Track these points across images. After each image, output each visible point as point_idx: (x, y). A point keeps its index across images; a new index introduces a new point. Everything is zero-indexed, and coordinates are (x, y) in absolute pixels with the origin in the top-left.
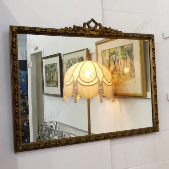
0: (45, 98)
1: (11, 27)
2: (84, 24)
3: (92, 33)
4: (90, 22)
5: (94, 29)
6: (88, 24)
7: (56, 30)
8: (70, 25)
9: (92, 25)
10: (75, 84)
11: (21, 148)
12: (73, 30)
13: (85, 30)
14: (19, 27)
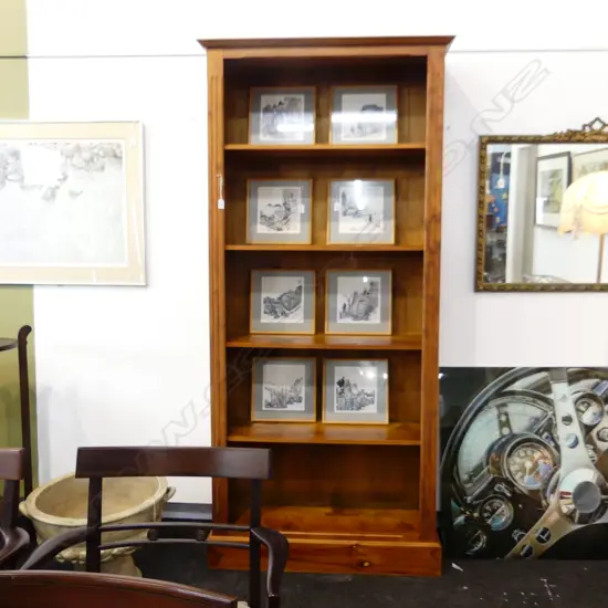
0: (538, 232)
1: (481, 137)
2: (584, 126)
3: (595, 137)
4: (593, 122)
5: (599, 133)
6: (590, 125)
7: (541, 137)
8: (562, 128)
9: (597, 126)
10: (579, 210)
11: (481, 288)
12: (566, 135)
13: (584, 135)
14: (490, 137)
